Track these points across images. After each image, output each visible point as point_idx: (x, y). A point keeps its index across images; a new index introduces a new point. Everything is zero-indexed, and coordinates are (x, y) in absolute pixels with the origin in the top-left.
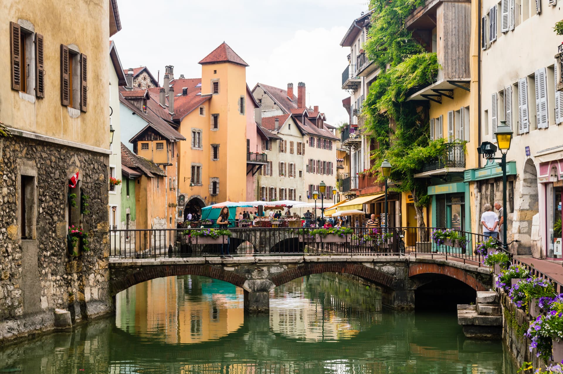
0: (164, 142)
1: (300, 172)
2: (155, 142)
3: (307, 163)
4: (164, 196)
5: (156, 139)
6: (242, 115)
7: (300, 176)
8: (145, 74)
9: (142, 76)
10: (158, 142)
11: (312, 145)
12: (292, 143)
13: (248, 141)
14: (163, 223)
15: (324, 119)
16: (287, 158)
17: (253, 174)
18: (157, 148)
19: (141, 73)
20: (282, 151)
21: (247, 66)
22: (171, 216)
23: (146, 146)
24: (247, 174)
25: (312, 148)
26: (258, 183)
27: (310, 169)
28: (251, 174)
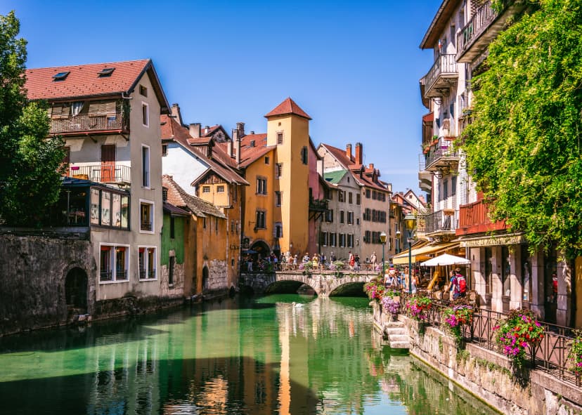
0: (225, 185)
1: (358, 220)
2: (216, 185)
3: (364, 211)
4: (224, 238)
5: (217, 182)
6: (304, 165)
7: (358, 223)
8: (220, 132)
9: (217, 133)
10: (219, 185)
11: (368, 196)
12: (350, 194)
13: (311, 190)
14: (223, 265)
15: (379, 175)
16: (346, 207)
17: (315, 220)
18: (218, 191)
19: (217, 130)
20: (342, 201)
21: (310, 119)
22: (233, 258)
23: (207, 189)
24: (309, 220)
25: (368, 199)
26: (320, 228)
27: (366, 217)
28: (313, 220)
